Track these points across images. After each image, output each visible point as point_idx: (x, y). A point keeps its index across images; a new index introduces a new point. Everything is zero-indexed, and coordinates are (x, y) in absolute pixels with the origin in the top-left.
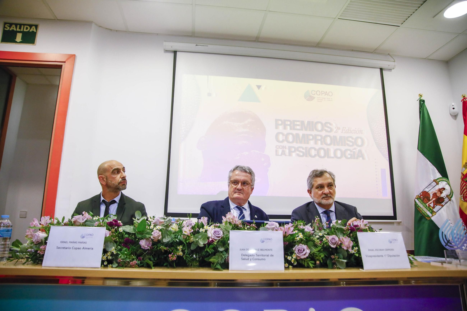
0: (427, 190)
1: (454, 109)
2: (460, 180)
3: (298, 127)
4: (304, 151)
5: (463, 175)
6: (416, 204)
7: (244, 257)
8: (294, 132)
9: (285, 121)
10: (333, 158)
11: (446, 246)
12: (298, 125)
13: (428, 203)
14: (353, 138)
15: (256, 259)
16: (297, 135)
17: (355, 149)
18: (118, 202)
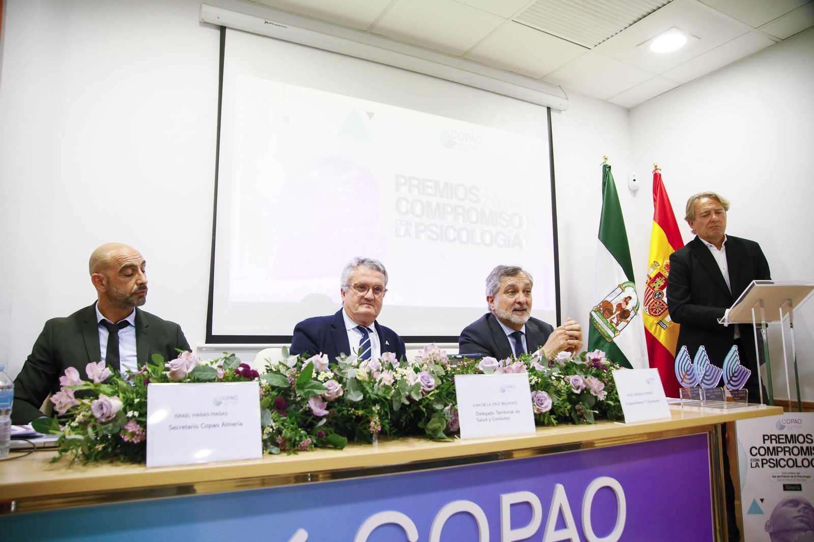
0: (609, 299)
1: (634, 180)
2: (646, 286)
3: (430, 191)
4: (438, 231)
5: (650, 278)
6: (592, 320)
7: (480, 417)
8: (425, 199)
9: (411, 178)
10: (479, 244)
11: (682, 382)
12: (430, 187)
13: (609, 317)
14: (507, 215)
15: (497, 419)
16: (429, 204)
17: (510, 232)
18: (132, 323)
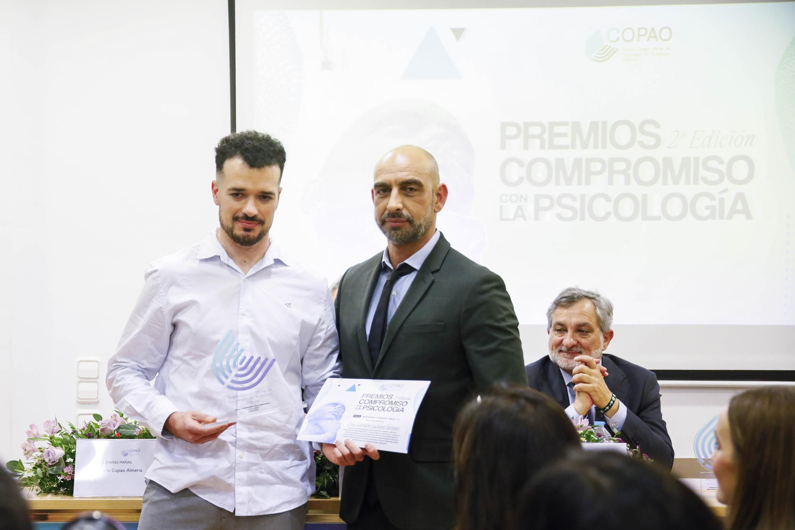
4: (577, 205)
8: (552, 155)
9: (527, 125)
10: (657, 218)
14: (721, 161)
16: (560, 162)
17: (726, 190)
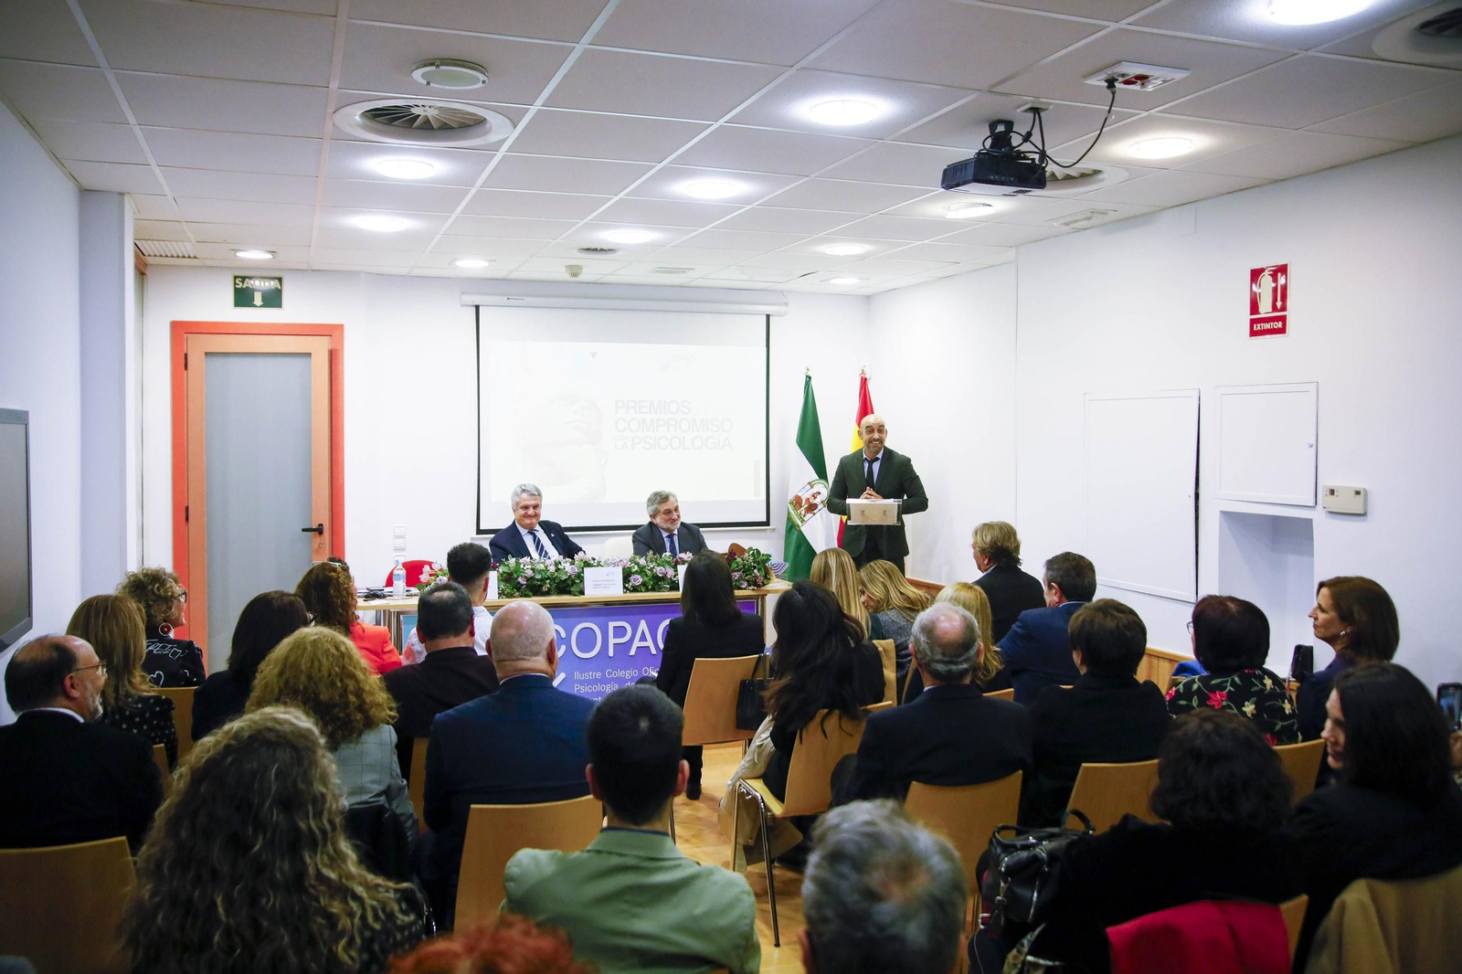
0: (800, 494)
3: (646, 410)
4: (652, 442)
6: (787, 510)
7: (595, 586)
8: (640, 417)
9: (628, 402)
10: (690, 448)
12: (646, 407)
13: (799, 509)
14: (718, 421)
15: (603, 587)
16: (644, 420)
17: (721, 435)
